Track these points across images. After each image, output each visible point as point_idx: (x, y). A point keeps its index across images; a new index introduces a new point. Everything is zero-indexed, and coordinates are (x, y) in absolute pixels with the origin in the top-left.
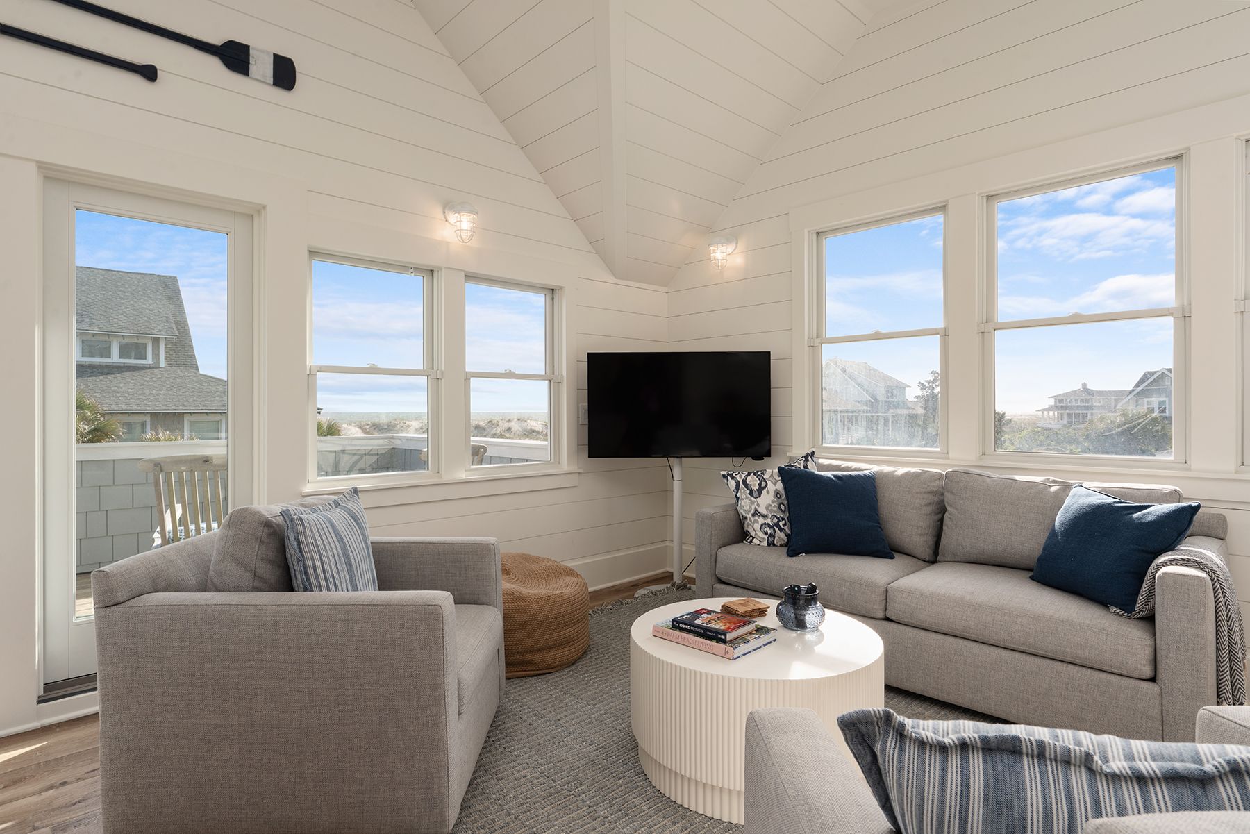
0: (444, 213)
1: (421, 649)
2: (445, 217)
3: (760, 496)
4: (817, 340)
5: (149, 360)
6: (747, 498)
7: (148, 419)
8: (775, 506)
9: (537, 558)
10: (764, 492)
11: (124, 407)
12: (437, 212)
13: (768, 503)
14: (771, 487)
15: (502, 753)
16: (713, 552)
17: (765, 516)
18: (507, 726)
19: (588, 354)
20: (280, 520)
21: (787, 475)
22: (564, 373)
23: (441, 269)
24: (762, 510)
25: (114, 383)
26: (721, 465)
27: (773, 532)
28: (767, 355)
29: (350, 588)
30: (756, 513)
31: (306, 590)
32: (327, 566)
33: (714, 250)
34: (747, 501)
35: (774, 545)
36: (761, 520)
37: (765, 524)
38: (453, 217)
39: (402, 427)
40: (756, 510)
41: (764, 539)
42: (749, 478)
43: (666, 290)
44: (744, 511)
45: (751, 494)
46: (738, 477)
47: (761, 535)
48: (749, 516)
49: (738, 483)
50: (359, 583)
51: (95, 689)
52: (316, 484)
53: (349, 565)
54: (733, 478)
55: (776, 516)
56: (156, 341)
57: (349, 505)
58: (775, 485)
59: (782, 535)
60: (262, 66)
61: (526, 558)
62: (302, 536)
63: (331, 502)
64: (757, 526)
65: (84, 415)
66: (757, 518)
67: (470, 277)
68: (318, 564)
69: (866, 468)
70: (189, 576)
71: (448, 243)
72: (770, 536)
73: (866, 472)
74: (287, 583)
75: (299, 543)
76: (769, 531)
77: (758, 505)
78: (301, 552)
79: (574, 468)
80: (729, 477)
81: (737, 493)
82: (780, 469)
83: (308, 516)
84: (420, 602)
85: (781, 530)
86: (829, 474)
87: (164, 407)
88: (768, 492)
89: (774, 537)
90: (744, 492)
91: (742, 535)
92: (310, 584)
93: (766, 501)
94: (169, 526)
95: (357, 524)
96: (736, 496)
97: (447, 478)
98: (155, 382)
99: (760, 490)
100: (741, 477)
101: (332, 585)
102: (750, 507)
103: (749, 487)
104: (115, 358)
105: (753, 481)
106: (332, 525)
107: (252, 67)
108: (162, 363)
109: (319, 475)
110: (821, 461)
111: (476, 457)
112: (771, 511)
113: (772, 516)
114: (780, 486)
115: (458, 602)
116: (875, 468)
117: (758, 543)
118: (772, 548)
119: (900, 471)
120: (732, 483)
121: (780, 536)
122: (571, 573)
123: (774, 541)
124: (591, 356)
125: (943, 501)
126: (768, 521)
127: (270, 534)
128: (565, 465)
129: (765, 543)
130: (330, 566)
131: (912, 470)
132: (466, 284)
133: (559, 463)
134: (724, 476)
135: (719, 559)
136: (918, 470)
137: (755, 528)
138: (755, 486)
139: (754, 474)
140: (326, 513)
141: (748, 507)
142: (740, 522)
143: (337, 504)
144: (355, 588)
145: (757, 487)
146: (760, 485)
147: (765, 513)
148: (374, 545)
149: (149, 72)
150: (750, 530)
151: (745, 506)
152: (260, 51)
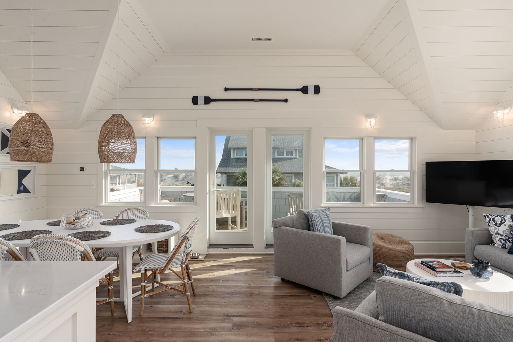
0: (366, 119)
1: (335, 250)
2: (366, 120)
3: (500, 226)
5: (294, 156)
6: (493, 226)
7: (293, 175)
8: (508, 232)
9: (396, 236)
10: (503, 225)
11: (287, 171)
12: (364, 119)
13: (504, 230)
14: (507, 223)
15: (366, 289)
16: (473, 246)
17: (501, 235)
18: (371, 283)
19: (426, 162)
20: (307, 214)
22: (416, 170)
23: (365, 137)
24: (501, 232)
25: (285, 164)
27: (505, 243)
29: (323, 232)
30: (497, 233)
31: (313, 231)
32: (318, 226)
33: (496, 113)
34: (493, 227)
35: (505, 248)
36: (499, 237)
37: (501, 238)
38: (369, 120)
39: (383, 178)
40: (497, 232)
41: (500, 245)
42: (496, 218)
43: (474, 131)
44: (492, 231)
45: (496, 224)
46: (491, 217)
47: (499, 243)
48: (494, 234)
49: (490, 220)
50: (326, 232)
51: (273, 248)
52: (325, 204)
53: (324, 227)
54: (488, 216)
55: (507, 236)
56: (296, 150)
57: (326, 212)
58: (510, 223)
60: (311, 90)
61: (392, 236)
62: (312, 218)
63: (321, 210)
64: (497, 239)
65: (277, 174)
66: (497, 235)
68: (316, 225)
70: (290, 224)
71: (367, 128)
72: (504, 244)
74: (309, 229)
75: (311, 220)
76: (503, 242)
77: (499, 230)
78: (312, 222)
79: (421, 206)
80: (486, 217)
81: (489, 223)
82: (511, 216)
83: (314, 214)
84: (336, 238)
85: (510, 242)
87: (298, 172)
88: (505, 225)
89: (506, 245)
90: (492, 224)
91: (490, 241)
92: (314, 230)
94: (291, 212)
95: (327, 217)
96: (488, 225)
98: (295, 163)
99: (501, 224)
100: (492, 217)
101: (319, 231)
102: (495, 230)
103: (495, 222)
104: (285, 156)
105: (498, 220)
106: (320, 216)
107: (309, 92)
108: (297, 157)
109: (326, 201)
111: (383, 198)
112: (505, 233)
113: (505, 235)
114: (512, 223)
115: (347, 241)
117: (497, 246)
118: (504, 249)
120: (487, 219)
121: (509, 245)
122: (409, 244)
123: (505, 247)
124: (427, 163)
126: (503, 237)
127: (306, 217)
128: (416, 204)
129: (500, 247)
130: (319, 226)
132: (375, 140)
133: (414, 203)
134: (484, 216)
135: (475, 249)
138: (498, 221)
139: (500, 217)
140: (319, 213)
141: (493, 230)
142: (490, 235)
143: (323, 211)
144: (325, 233)
145: (500, 222)
146: (501, 221)
147: (502, 233)
148: (333, 223)
149: (286, 101)
150: (494, 240)
151: (493, 229)
152: (311, 86)
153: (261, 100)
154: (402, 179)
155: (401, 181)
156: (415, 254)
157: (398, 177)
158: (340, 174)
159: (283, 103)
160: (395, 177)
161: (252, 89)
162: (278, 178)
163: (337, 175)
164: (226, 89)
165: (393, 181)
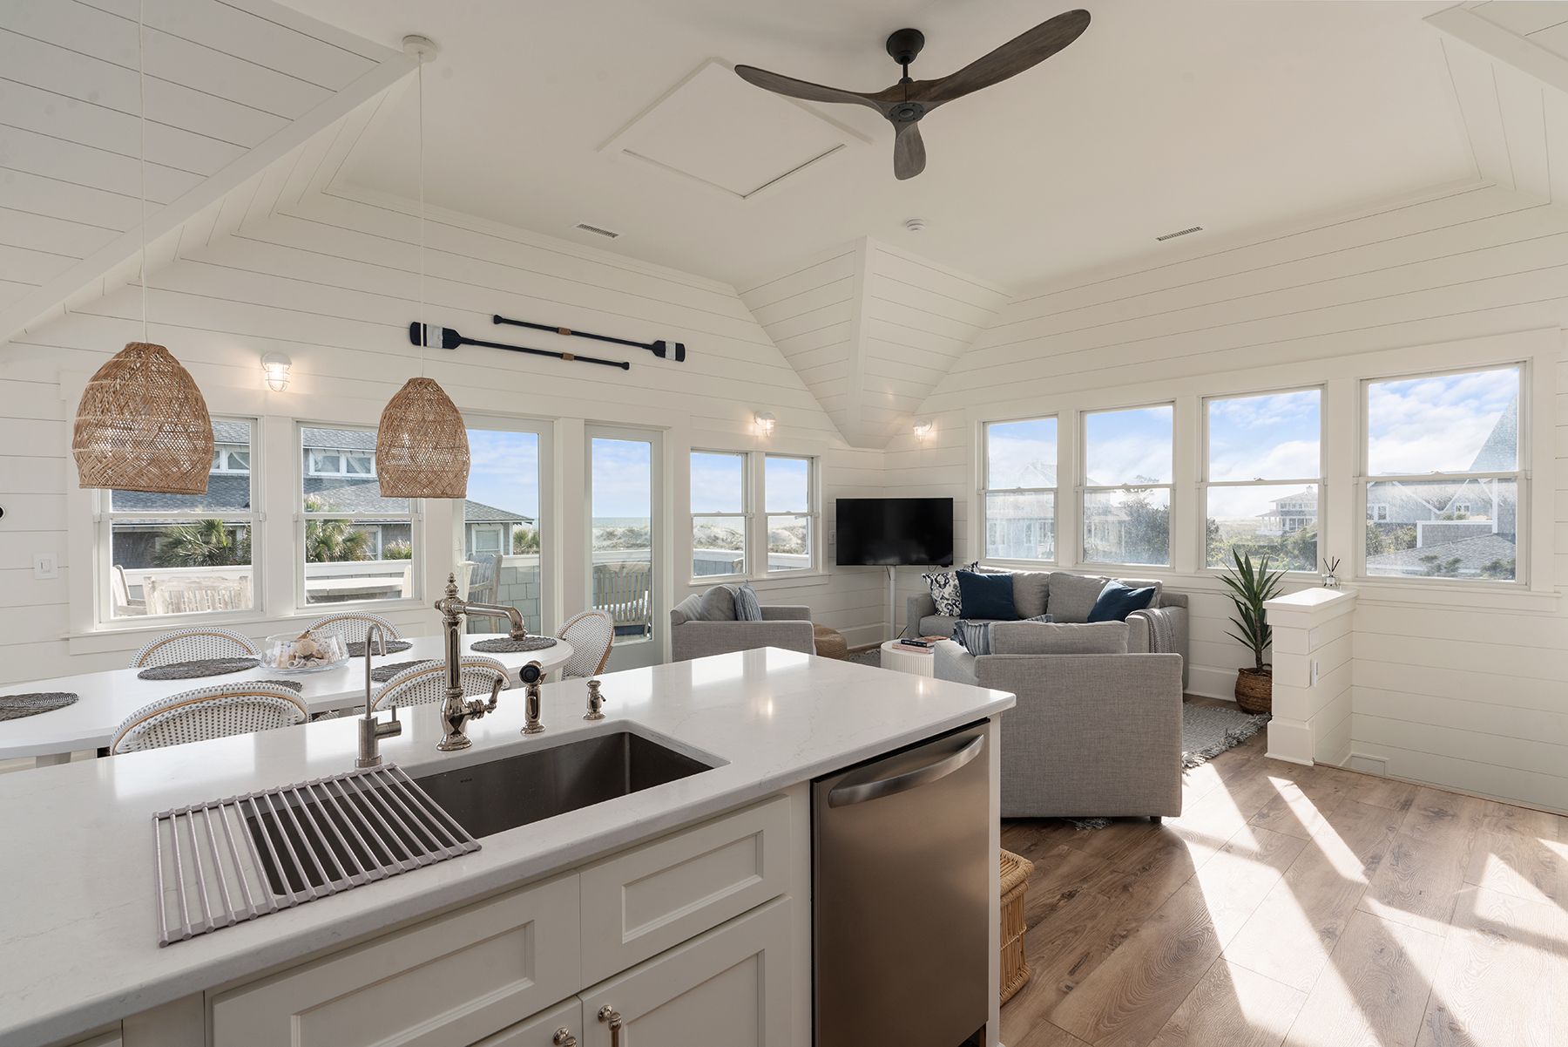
0: (757, 420)
2: (757, 422)
3: (945, 588)
4: (983, 492)
6: (937, 589)
8: (953, 593)
10: (948, 585)
12: (751, 418)
13: (950, 591)
14: (951, 582)
16: (917, 620)
17: (948, 600)
19: (836, 500)
21: (961, 575)
22: (821, 512)
23: (752, 451)
24: (946, 596)
26: (922, 570)
27: (952, 608)
28: (951, 500)
30: (943, 598)
33: (917, 429)
34: (938, 591)
35: (953, 615)
36: (946, 602)
37: (948, 603)
40: (943, 596)
41: (947, 612)
42: (939, 577)
43: (882, 452)
44: (936, 596)
45: (940, 586)
46: (932, 577)
47: (946, 610)
48: (939, 599)
49: (932, 581)
54: (929, 577)
55: (954, 599)
58: (954, 582)
59: (958, 610)
60: (671, 351)
64: (943, 605)
66: (943, 600)
67: (768, 454)
69: (1008, 571)
70: (693, 616)
71: (757, 437)
72: (951, 610)
73: (1007, 574)
74: (736, 619)
76: (950, 608)
77: (944, 593)
79: (826, 573)
80: (927, 577)
81: (932, 586)
82: (957, 572)
84: (803, 623)
85: (957, 607)
86: (985, 575)
88: (950, 585)
89: (953, 611)
90: (936, 586)
91: (934, 611)
93: (948, 590)
96: (931, 588)
97: (756, 578)
99: (945, 585)
100: (934, 577)
102: (940, 594)
103: (939, 582)
104: (343, 473)
105: (941, 580)
107: (666, 353)
109: (695, 575)
110: (982, 567)
112: (951, 596)
113: (952, 599)
114: (957, 582)
116: (1014, 571)
117: (944, 614)
118: (952, 617)
119: (1027, 573)
120: (929, 580)
121: (957, 611)
123: (953, 613)
124: (839, 501)
125: (1048, 590)
126: (950, 602)
129: (948, 615)
131: (1034, 572)
133: (818, 569)
134: (924, 577)
135: (921, 624)
136: (1037, 572)
137: (942, 606)
138: (942, 582)
139: (943, 575)
141: (938, 595)
142: (934, 602)
145: (944, 583)
146: (945, 581)
147: (948, 597)
148: (761, 608)
149: (625, 366)
150: (939, 607)
151: (936, 594)
152: (670, 343)
153: (577, 358)
154: (624, 535)
155: (621, 541)
156: (848, 648)
157: (614, 531)
158: (514, 523)
159: (619, 369)
160: (608, 530)
161: (558, 328)
162: (340, 539)
163: (506, 526)
164: (498, 320)
165: (605, 540)
